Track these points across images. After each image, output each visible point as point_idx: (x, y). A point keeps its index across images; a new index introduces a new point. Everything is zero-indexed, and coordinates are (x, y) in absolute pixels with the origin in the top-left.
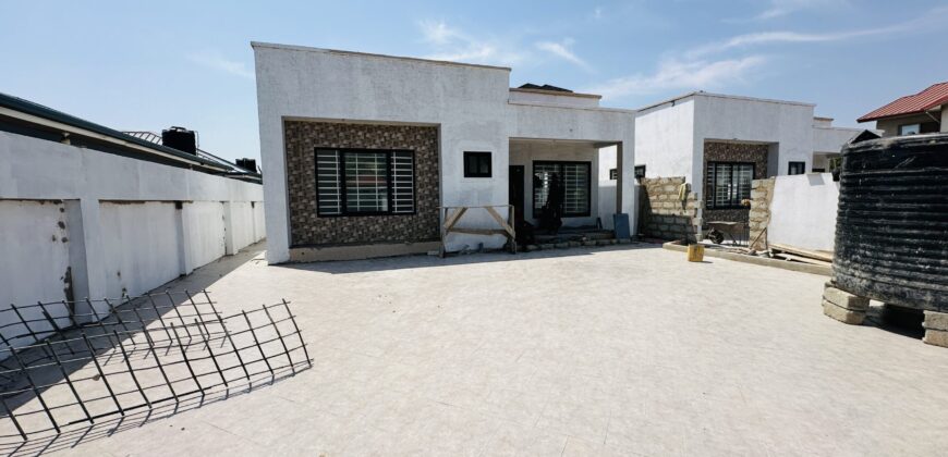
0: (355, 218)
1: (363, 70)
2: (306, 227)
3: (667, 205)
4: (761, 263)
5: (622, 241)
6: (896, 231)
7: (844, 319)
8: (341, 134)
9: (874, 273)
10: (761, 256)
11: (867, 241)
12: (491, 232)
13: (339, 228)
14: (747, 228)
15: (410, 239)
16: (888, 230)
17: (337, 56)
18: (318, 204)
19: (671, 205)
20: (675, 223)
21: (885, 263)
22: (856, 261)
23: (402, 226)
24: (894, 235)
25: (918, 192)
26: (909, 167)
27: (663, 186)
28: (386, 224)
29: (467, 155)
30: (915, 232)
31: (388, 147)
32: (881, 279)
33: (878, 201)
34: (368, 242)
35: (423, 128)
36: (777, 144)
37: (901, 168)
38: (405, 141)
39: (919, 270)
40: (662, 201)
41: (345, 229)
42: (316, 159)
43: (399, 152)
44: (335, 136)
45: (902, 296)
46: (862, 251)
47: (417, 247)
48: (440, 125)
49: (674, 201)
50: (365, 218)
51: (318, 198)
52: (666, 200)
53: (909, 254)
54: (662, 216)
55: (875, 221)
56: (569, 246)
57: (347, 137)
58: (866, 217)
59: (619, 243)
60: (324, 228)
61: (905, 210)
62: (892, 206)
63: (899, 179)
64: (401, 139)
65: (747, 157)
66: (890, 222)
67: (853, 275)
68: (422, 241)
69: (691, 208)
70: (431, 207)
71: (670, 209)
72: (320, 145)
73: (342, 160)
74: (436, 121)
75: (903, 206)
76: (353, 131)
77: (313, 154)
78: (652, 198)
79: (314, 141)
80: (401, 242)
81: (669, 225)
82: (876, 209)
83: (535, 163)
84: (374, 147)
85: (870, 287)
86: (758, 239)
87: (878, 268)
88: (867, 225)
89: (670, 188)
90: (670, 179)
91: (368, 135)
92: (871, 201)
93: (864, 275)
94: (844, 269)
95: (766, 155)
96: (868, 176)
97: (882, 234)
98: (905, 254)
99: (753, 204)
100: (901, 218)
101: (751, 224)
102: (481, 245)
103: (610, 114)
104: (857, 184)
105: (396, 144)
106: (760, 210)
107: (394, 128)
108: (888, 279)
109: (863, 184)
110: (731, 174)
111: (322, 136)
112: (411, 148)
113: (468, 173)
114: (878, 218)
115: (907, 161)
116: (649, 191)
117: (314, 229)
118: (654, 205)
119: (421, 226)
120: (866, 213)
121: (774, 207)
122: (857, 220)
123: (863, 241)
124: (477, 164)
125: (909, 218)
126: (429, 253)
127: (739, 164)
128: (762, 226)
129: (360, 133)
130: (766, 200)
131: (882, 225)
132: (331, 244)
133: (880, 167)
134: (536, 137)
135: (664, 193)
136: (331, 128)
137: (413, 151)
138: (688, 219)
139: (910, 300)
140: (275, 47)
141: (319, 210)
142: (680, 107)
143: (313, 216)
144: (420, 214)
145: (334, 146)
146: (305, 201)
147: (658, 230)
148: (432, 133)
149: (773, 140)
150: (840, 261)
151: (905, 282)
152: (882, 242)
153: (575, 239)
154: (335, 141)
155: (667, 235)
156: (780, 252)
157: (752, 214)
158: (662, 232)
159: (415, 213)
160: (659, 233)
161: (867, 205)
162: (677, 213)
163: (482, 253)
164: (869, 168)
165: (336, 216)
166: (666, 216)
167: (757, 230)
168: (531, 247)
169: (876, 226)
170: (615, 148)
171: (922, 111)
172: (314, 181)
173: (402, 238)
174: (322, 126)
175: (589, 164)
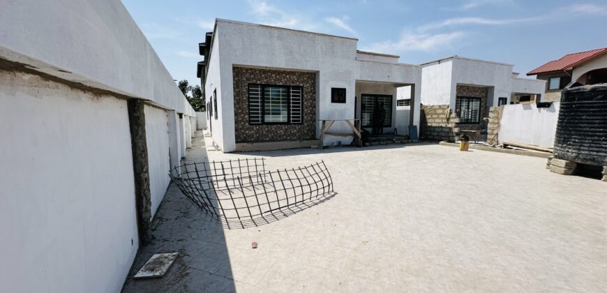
0: (269, 126)
1: (278, 37)
2: (243, 131)
3: (437, 121)
4: (499, 151)
5: (414, 141)
6: (592, 129)
7: (563, 172)
8: (263, 75)
9: (579, 150)
10: (498, 148)
11: (577, 135)
12: (346, 135)
13: (261, 132)
14: (486, 133)
15: (300, 139)
16: (588, 129)
17: (264, 29)
18: (250, 117)
19: (440, 121)
20: (442, 131)
21: (586, 145)
22: (570, 145)
23: (295, 131)
24: (591, 132)
25: (603, 111)
26: (600, 99)
27: (435, 110)
28: (286, 129)
29: (333, 90)
30: (601, 130)
31: (288, 84)
32: (583, 152)
33: (583, 116)
34: (277, 140)
35: (308, 73)
36: (493, 87)
37: (596, 100)
38: (297, 81)
39: (603, 147)
40: (435, 119)
41: (264, 132)
42: (249, 90)
43: (294, 87)
44: (260, 77)
45: (593, 160)
46: (573, 140)
47: (305, 143)
48: (319, 71)
49: (442, 119)
50: (275, 126)
51: (249, 113)
52: (437, 118)
53: (598, 140)
54: (434, 127)
55: (582, 125)
56: (387, 144)
57: (266, 77)
58: (576, 123)
59: (412, 142)
60: (252, 132)
61: (596, 120)
62: (591, 118)
63: (595, 105)
64: (296, 79)
65: (477, 94)
66: (590, 125)
67: (568, 151)
68: (306, 140)
69: (451, 123)
70: (311, 120)
71: (439, 123)
72: (251, 82)
73: (263, 91)
74: (317, 70)
75: (596, 118)
76: (269, 74)
77: (247, 87)
78: (427, 117)
79: (248, 79)
80: (295, 140)
81: (438, 132)
82: (582, 119)
83: (363, 95)
84: (281, 84)
85: (577, 156)
86: (493, 139)
87: (582, 148)
88: (576, 127)
89: (440, 111)
90: (440, 106)
91: (278, 77)
92: (579, 116)
93: (574, 151)
94: (562, 149)
95: (487, 93)
96: (578, 104)
97: (585, 131)
98: (596, 140)
99: (490, 120)
100: (595, 123)
101: (489, 131)
102: (340, 142)
103: (407, 67)
104: (572, 108)
105: (293, 82)
106: (495, 123)
107: (292, 73)
108: (586, 152)
109: (575, 108)
110: (469, 103)
111: (252, 76)
112: (301, 85)
113: (333, 101)
114: (582, 123)
115: (599, 97)
116: (426, 113)
117: (247, 132)
118: (429, 121)
119: (305, 131)
120: (576, 121)
121: (502, 122)
122: (571, 125)
123: (574, 135)
124: (338, 95)
125: (599, 123)
126: (312, 147)
127: (473, 98)
128: (495, 132)
129: (273, 75)
130: (498, 118)
131: (585, 127)
132: (257, 141)
133: (585, 100)
134: (369, 79)
135: (436, 114)
136: (257, 72)
137: (302, 87)
138: (450, 129)
139: (598, 162)
140: (230, 22)
141: (250, 121)
142: (444, 65)
143: (247, 124)
144: (305, 124)
145: (259, 82)
146: (242, 115)
147: (431, 135)
148: (313, 76)
149: (492, 85)
150: (560, 145)
151: (595, 153)
152: (584, 135)
153: (389, 140)
154: (259, 80)
155: (437, 138)
156: (507, 145)
157: (489, 126)
158: (434, 136)
159: (302, 123)
160: (431, 137)
161: (577, 117)
162: (444, 125)
163: (340, 147)
164: (578, 100)
165: (259, 125)
166: (437, 127)
167: (492, 134)
168: (367, 144)
169: (582, 127)
170: (410, 87)
171: (562, 70)
172: (247, 103)
173: (295, 138)
174: (252, 70)
175: (391, 96)
